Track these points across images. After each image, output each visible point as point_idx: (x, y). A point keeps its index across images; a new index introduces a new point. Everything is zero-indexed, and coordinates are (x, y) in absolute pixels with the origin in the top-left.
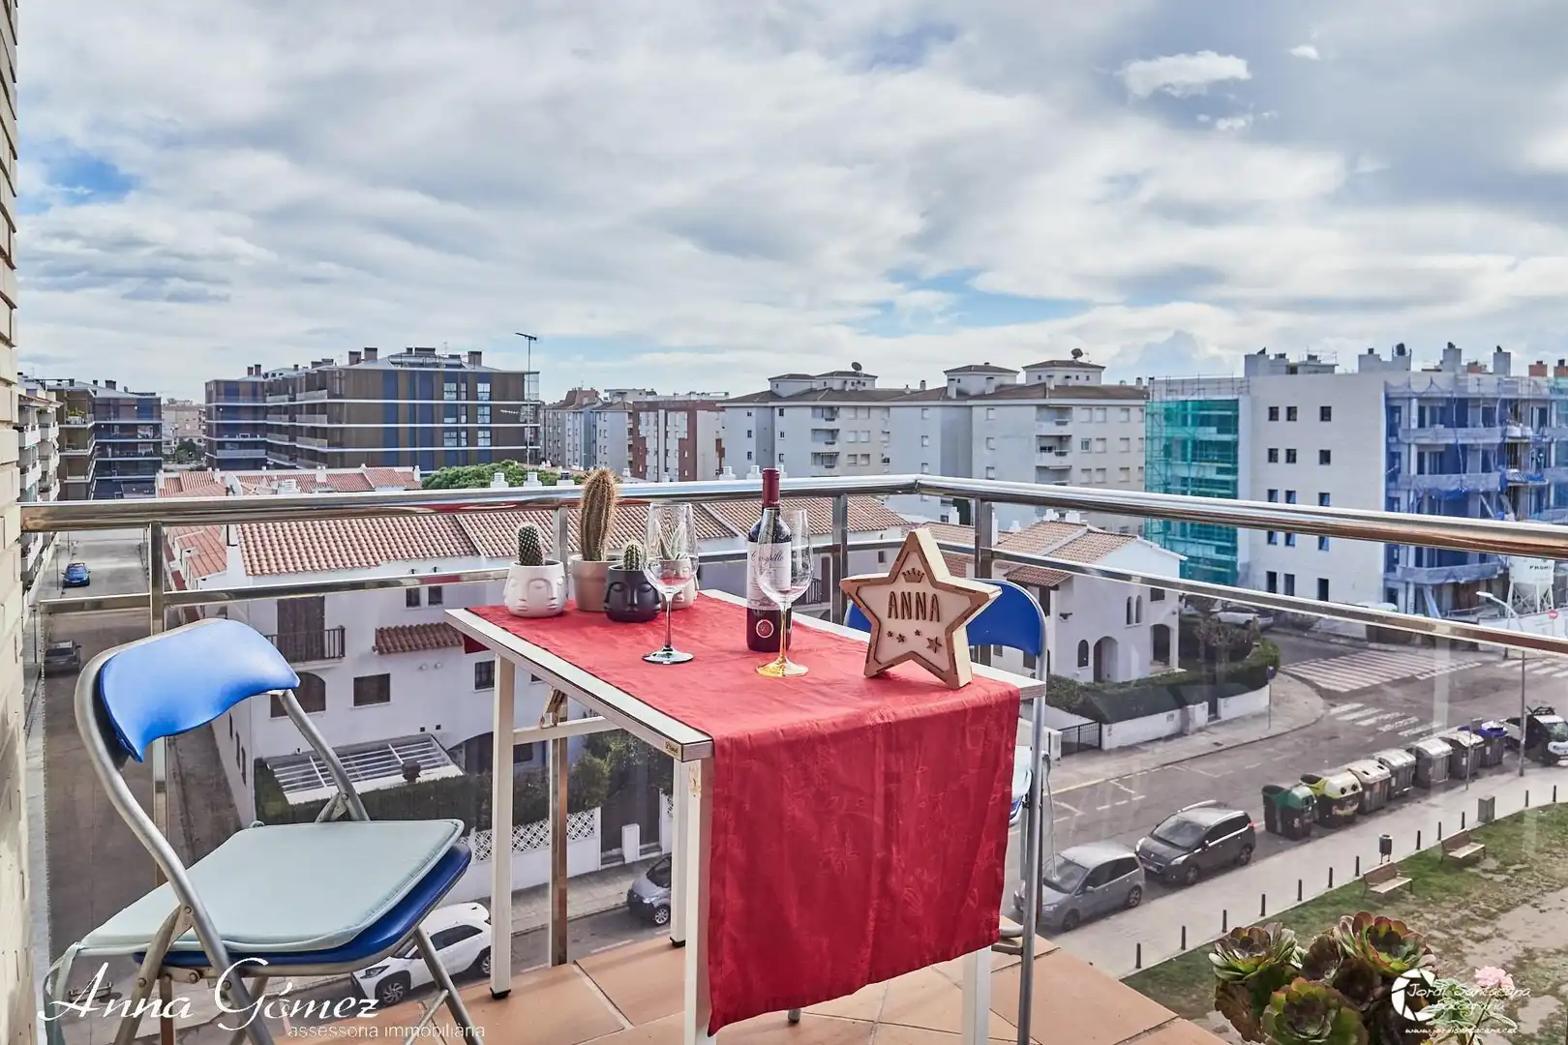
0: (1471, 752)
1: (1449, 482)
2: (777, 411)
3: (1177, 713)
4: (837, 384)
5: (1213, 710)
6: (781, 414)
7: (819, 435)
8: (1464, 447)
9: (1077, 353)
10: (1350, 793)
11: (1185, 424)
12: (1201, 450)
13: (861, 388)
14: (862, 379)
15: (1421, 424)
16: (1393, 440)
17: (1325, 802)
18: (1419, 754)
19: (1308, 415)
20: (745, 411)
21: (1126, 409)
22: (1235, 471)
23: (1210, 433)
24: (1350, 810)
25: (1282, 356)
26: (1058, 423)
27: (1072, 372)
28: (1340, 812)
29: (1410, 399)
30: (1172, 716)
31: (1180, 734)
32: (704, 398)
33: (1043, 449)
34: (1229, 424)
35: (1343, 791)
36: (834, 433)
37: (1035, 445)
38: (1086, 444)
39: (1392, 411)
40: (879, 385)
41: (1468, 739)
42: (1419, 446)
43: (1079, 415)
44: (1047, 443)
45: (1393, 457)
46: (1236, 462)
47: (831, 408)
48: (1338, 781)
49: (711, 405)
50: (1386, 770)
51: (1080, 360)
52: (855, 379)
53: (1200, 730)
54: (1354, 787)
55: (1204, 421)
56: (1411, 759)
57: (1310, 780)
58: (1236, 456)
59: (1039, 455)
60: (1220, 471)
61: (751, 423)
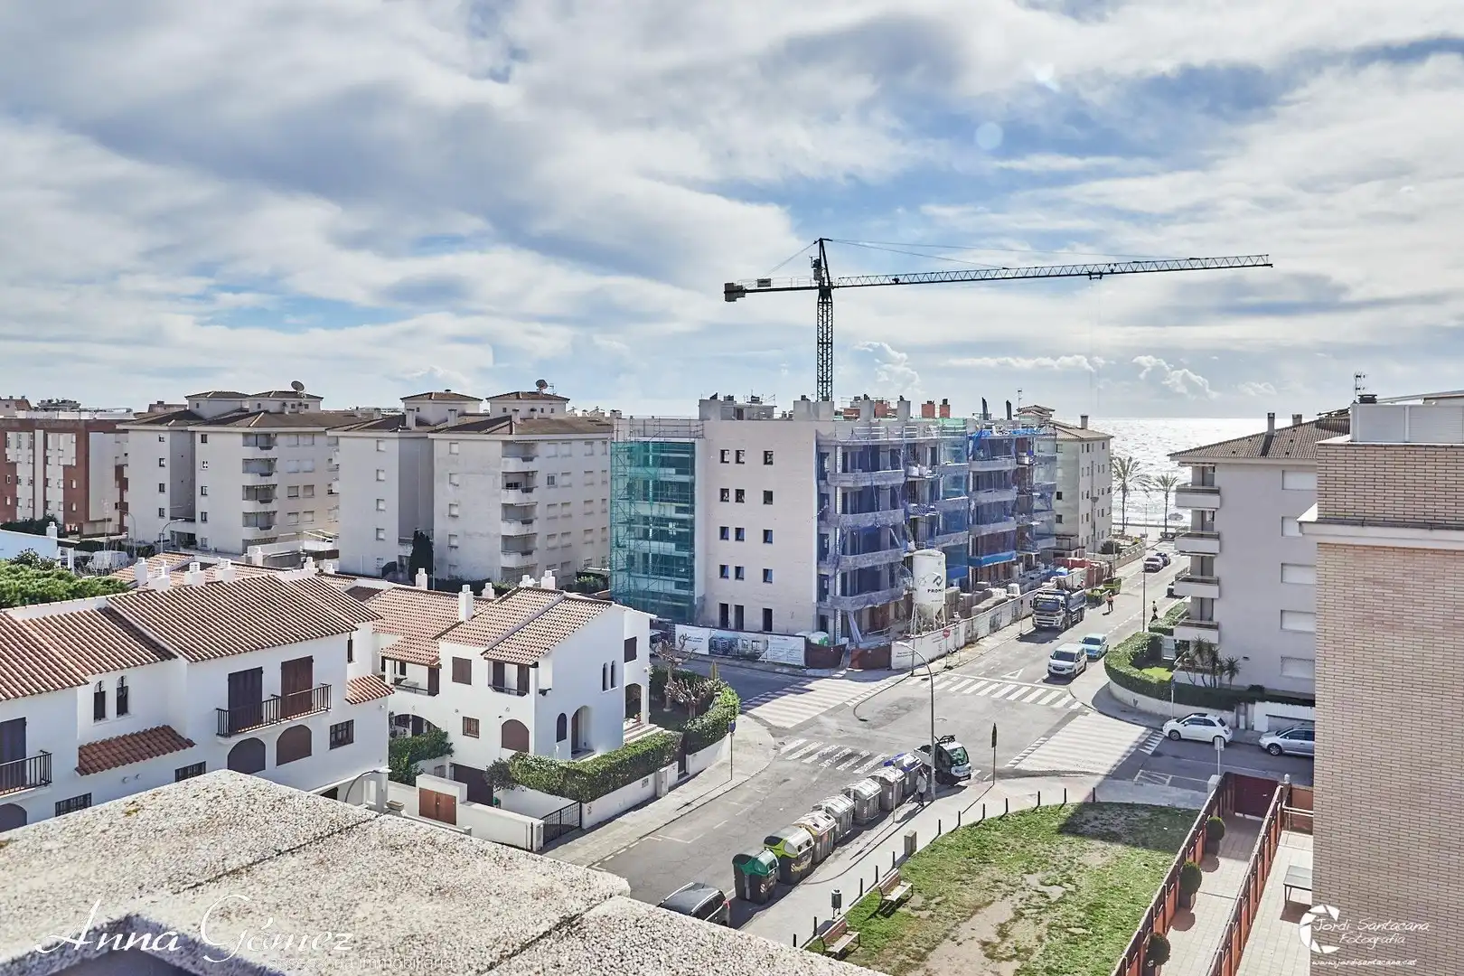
0: (896, 785)
1: (867, 520)
2: (198, 437)
3: (650, 777)
4: (273, 406)
5: (682, 766)
6: (204, 440)
7: (254, 466)
8: (877, 487)
9: (541, 384)
10: (805, 849)
11: (646, 464)
12: (661, 491)
13: (303, 411)
14: (303, 401)
15: (845, 470)
16: (822, 483)
17: (785, 861)
18: (856, 796)
19: (753, 458)
20: (156, 436)
21: (589, 442)
22: (692, 511)
23: (670, 474)
24: (804, 865)
25: (731, 398)
26: (525, 460)
27: (538, 405)
28: (797, 869)
29: (836, 447)
30: (647, 781)
31: (655, 797)
32: (98, 416)
33: (509, 486)
34: (686, 466)
35: (800, 848)
36: (270, 463)
37: (500, 482)
38: (551, 480)
39: (821, 457)
40: (324, 406)
41: (893, 775)
42: (843, 488)
43: (543, 450)
44: (512, 480)
45: (823, 498)
46: (693, 502)
47: (268, 435)
48: (796, 838)
49: (108, 426)
50: (833, 820)
51: (546, 391)
52: (296, 401)
53: (671, 789)
54: (808, 843)
55: (665, 463)
56: (849, 803)
57: (772, 841)
58: (693, 496)
59: (504, 492)
60: (679, 510)
61: (164, 450)
